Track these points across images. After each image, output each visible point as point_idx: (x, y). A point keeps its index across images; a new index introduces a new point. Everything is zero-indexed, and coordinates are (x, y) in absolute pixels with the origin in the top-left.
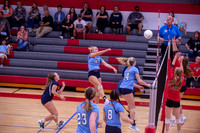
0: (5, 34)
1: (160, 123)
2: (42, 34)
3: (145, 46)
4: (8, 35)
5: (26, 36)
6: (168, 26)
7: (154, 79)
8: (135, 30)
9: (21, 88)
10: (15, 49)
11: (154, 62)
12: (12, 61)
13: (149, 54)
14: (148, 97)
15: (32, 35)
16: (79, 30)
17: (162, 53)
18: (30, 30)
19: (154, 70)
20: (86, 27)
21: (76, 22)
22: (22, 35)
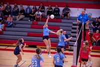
0: (1, 19)
1: (79, 64)
2: (19, 19)
3: (71, 25)
4: (3, 19)
5: (12, 20)
6: (83, 15)
7: (75, 41)
8: (66, 17)
9: (9, 46)
10: (6, 26)
11: (76, 33)
12: (5, 32)
13: (73, 29)
14: (72, 50)
15: (15, 19)
16: (38, 17)
17: (80, 29)
18: (14, 17)
19: (76, 37)
20: (42, 15)
21: (37, 13)
22: (10, 19)
